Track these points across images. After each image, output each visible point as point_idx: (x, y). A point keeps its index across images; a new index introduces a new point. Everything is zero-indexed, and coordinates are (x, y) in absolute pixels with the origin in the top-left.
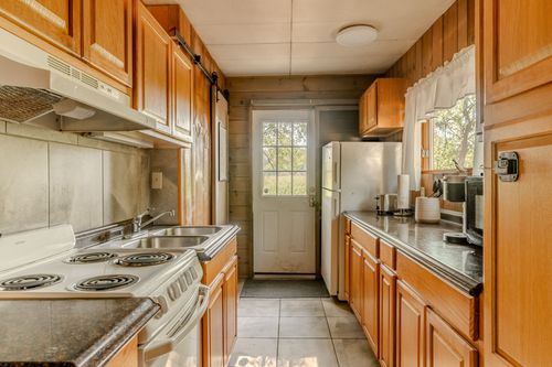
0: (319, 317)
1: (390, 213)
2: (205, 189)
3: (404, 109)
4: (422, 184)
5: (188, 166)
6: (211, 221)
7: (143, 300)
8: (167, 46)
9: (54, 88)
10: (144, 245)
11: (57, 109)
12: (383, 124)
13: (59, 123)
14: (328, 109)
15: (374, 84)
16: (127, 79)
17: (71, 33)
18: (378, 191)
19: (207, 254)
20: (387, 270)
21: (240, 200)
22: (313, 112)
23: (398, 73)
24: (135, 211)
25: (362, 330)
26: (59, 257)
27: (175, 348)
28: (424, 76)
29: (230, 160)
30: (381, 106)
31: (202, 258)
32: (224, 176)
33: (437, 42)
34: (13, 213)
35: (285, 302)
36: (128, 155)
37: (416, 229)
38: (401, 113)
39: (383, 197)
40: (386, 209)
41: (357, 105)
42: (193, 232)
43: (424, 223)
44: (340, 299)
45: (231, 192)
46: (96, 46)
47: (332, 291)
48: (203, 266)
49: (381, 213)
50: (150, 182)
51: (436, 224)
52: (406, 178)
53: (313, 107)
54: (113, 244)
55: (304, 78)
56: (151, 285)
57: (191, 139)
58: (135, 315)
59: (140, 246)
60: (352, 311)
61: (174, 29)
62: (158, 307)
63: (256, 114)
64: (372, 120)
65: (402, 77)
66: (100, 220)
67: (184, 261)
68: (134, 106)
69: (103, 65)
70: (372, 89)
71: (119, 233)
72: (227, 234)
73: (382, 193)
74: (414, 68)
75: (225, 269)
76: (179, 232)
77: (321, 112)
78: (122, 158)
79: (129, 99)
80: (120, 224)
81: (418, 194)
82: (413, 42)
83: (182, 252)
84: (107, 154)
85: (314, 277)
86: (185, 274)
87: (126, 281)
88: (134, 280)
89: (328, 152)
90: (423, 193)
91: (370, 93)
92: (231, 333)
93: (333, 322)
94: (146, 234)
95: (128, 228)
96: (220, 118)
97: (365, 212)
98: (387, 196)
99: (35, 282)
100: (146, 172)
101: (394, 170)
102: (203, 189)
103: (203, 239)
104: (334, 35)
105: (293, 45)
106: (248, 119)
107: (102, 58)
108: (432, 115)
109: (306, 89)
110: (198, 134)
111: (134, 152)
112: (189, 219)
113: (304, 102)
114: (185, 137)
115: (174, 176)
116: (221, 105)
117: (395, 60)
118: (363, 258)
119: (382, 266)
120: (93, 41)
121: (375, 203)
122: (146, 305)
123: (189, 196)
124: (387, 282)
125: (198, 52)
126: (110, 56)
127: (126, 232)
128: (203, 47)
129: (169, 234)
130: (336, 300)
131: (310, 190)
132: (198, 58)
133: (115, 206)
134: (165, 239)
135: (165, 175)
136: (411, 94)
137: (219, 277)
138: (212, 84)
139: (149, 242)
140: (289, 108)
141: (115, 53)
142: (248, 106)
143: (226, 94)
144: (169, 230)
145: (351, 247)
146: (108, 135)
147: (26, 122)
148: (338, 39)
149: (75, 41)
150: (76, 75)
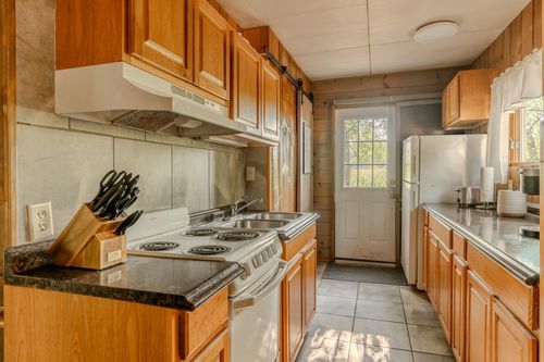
0: (395, 303)
1: (472, 206)
2: (291, 181)
3: (490, 100)
4: (510, 177)
5: (276, 162)
6: (297, 208)
7: (232, 263)
8: (258, 63)
9: (175, 109)
10: (239, 226)
11: (176, 122)
12: (466, 116)
13: (179, 132)
14: (408, 104)
15: (456, 78)
16: (225, 95)
17: (186, 67)
18: (460, 183)
19: (287, 234)
20: (459, 260)
21: (324, 191)
22: (394, 108)
23: (486, 63)
24: (233, 199)
25: (438, 320)
26: (177, 231)
27: (256, 304)
28: (511, 66)
29: (314, 154)
30: (464, 98)
31: (282, 238)
32: (308, 169)
33: (527, 29)
34: (149, 197)
35: (363, 286)
36: (227, 154)
37: (498, 222)
38: (487, 104)
39: (465, 190)
40: (469, 201)
41: (441, 98)
42: (279, 217)
43: (506, 216)
44: (418, 287)
45: (316, 184)
46: (204, 73)
47: (411, 281)
48: (283, 244)
49: (462, 206)
50: (245, 175)
51: (522, 218)
52: (490, 171)
53: (394, 103)
54: (215, 224)
55: (384, 77)
56: (240, 254)
57: (277, 138)
58: (226, 273)
59: (236, 226)
60: (429, 301)
61: (264, 47)
62: (243, 271)
63: (338, 113)
64: (454, 113)
65: (489, 67)
66: (206, 205)
67: (268, 239)
68: (231, 116)
69: (208, 86)
70: (455, 81)
71: (221, 215)
72: (307, 220)
73: (464, 186)
74: (502, 57)
75: (304, 250)
76: (267, 217)
77: (401, 108)
78: (223, 155)
79: (227, 109)
80: (222, 209)
81: (505, 187)
82: (500, 31)
83: (267, 232)
84: (212, 152)
85: (394, 265)
86: (267, 249)
87: (222, 250)
88: (228, 250)
89: (408, 145)
90: (510, 186)
91: (453, 86)
92: (309, 308)
93: (409, 309)
94: (241, 217)
95: (227, 212)
96: (304, 119)
97: (446, 204)
98: (469, 189)
99: (162, 247)
100: (242, 166)
101: (479, 162)
102: (289, 181)
103: (285, 223)
104: (412, 34)
105: (372, 48)
106: (331, 117)
107: (207, 81)
108: (519, 105)
109: (386, 87)
110: (285, 134)
111: (233, 150)
112: (276, 206)
113: (384, 99)
114: (273, 137)
115: (264, 169)
116: (306, 107)
117: (482, 50)
118: (439, 249)
119: (456, 257)
120: (201, 69)
121: (456, 196)
122: (234, 267)
123: (276, 187)
124: (459, 272)
125: (285, 63)
126: (213, 79)
127: (226, 216)
128: (290, 58)
129: (260, 218)
130: (414, 288)
131: (390, 182)
132: (284, 69)
133: (218, 194)
134: (255, 222)
135: (256, 169)
136: (497, 84)
137: (298, 256)
138: (298, 89)
139: (243, 223)
140: (369, 105)
141: (216, 76)
142: (330, 106)
143: (311, 97)
144: (260, 215)
145: (428, 238)
146: (213, 138)
147: (158, 132)
148: (416, 36)
149: (189, 72)
150: (189, 96)
